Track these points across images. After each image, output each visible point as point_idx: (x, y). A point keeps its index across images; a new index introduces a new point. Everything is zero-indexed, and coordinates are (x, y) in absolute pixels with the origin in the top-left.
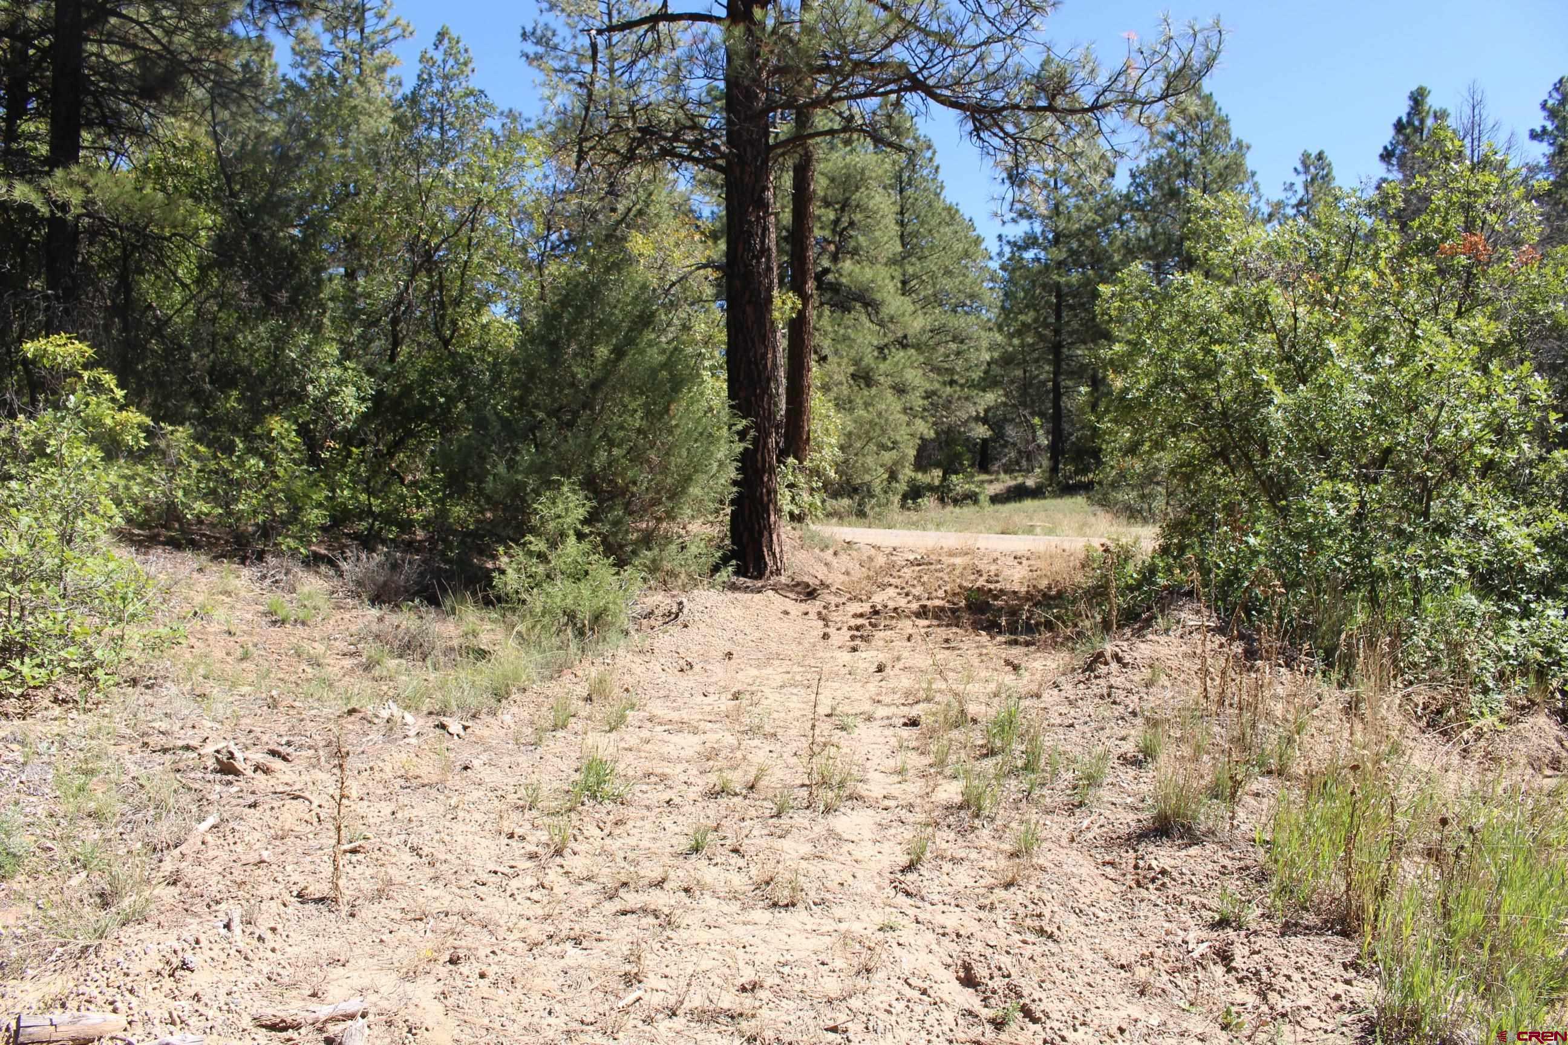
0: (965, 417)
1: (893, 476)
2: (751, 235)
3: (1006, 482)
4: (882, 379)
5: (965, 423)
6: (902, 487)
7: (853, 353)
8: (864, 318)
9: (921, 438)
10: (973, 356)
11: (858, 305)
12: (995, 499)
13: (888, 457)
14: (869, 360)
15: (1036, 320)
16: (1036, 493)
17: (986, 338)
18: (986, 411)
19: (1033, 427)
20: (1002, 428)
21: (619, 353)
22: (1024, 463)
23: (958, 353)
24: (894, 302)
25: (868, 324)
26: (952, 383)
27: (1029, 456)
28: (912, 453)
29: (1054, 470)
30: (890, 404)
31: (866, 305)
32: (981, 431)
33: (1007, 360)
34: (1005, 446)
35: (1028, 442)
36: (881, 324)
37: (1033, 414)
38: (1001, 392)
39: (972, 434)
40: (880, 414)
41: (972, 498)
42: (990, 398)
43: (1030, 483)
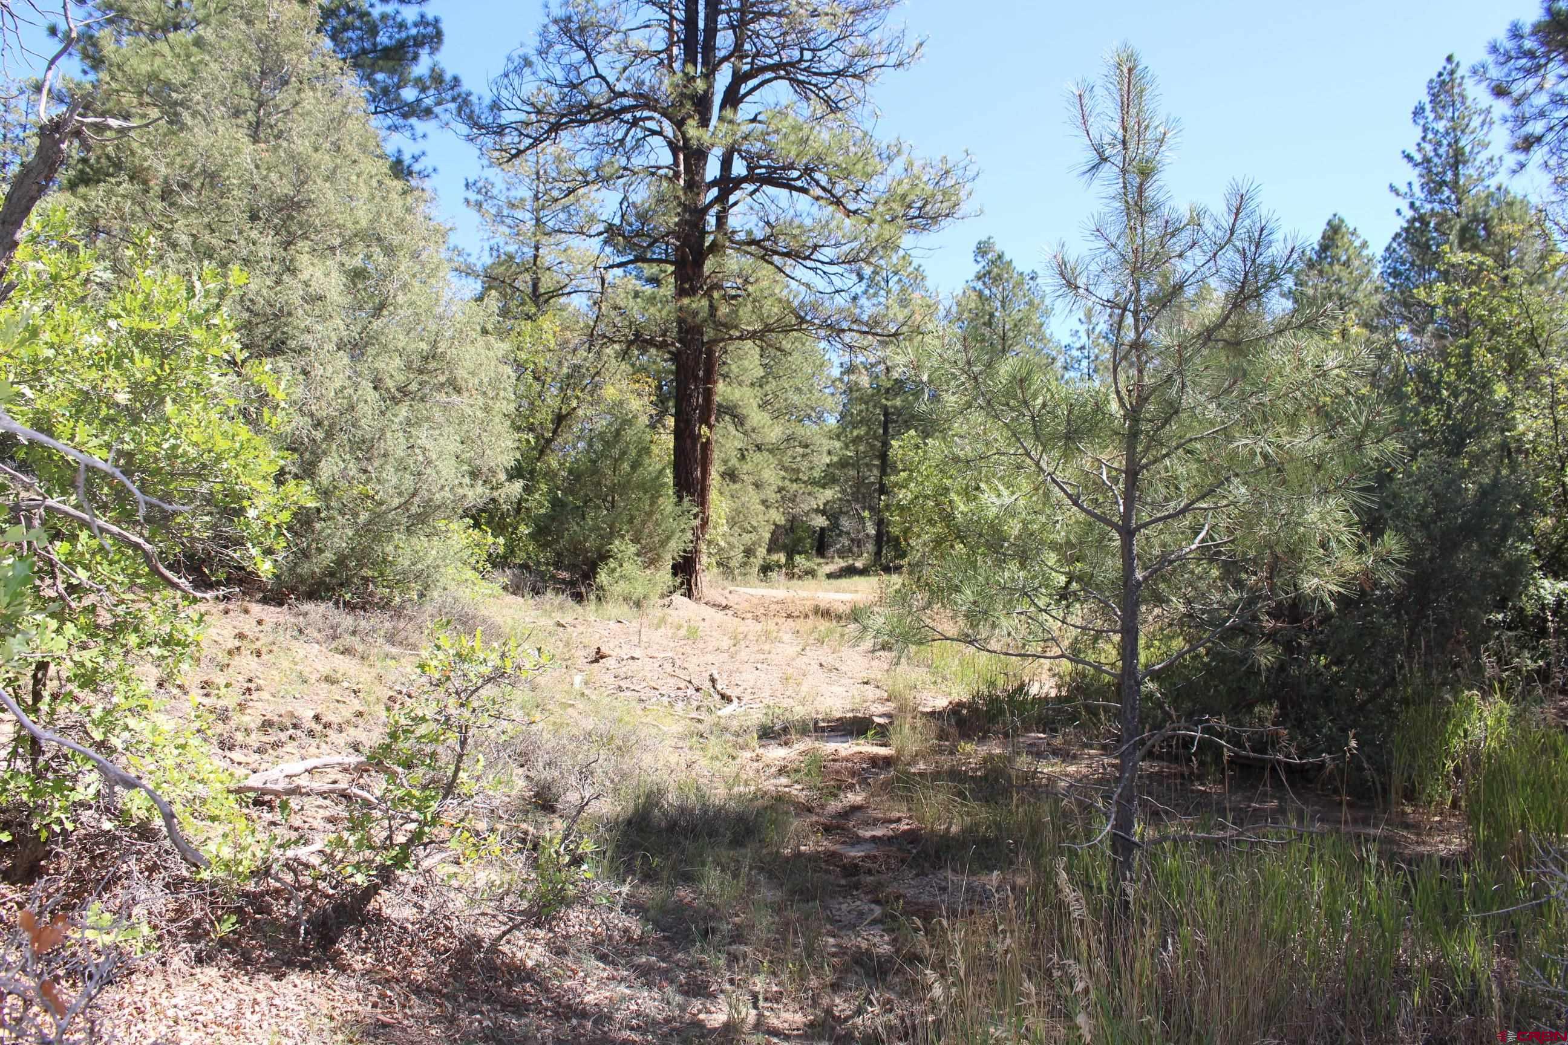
0: (807, 508)
1: (749, 552)
2: (691, 396)
3: (839, 563)
4: (745, 477)
5: (807, 514)
6: (757, 562)
7: (723, 455)
8: (731, 428)
9: (775, 524)
10: (815, 458)
11: (727, 418)
12: (829, 576)
13: (747, 538)
14: (734, 462)
15: (867, 433)
16: (863, 572)
17: (827, 444)
18: (825, 505)
19: (862, 519)
20: (837, 519)
21: (635, 466)
22: (855, 549)
23: (804, 456)
24: (757, 417)
25: (734, 432)
26: (797, 480)
27: (859, 543)
28: (767, 536)
29: (878, 553)
30: (752, 498)
31: (734, 416)
32: (820, 521)
33: (843, 463)
34: (839, 535)
35: (859, 532)
36: (745, 433)
37: (864, 509)
38: (837, 488)
39: (813, 523)
40: (743, 504)
41: (811, 573)
42: (829, 494)
43: (859, 564)
